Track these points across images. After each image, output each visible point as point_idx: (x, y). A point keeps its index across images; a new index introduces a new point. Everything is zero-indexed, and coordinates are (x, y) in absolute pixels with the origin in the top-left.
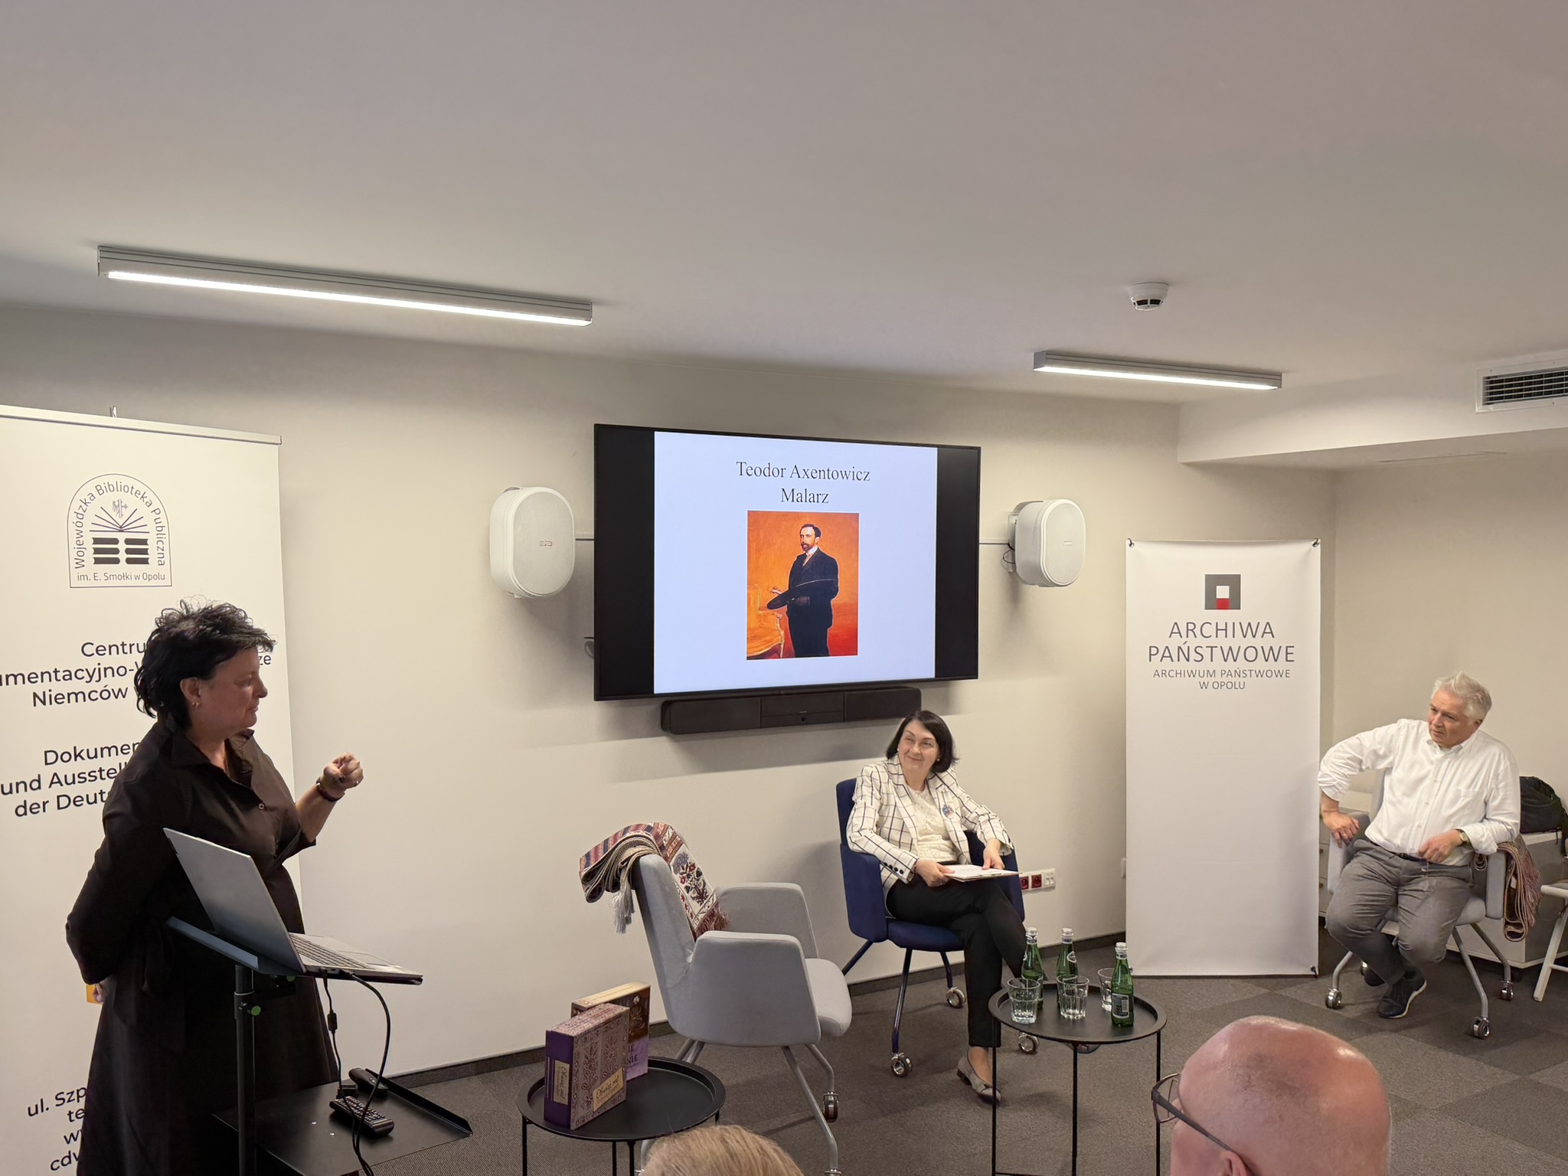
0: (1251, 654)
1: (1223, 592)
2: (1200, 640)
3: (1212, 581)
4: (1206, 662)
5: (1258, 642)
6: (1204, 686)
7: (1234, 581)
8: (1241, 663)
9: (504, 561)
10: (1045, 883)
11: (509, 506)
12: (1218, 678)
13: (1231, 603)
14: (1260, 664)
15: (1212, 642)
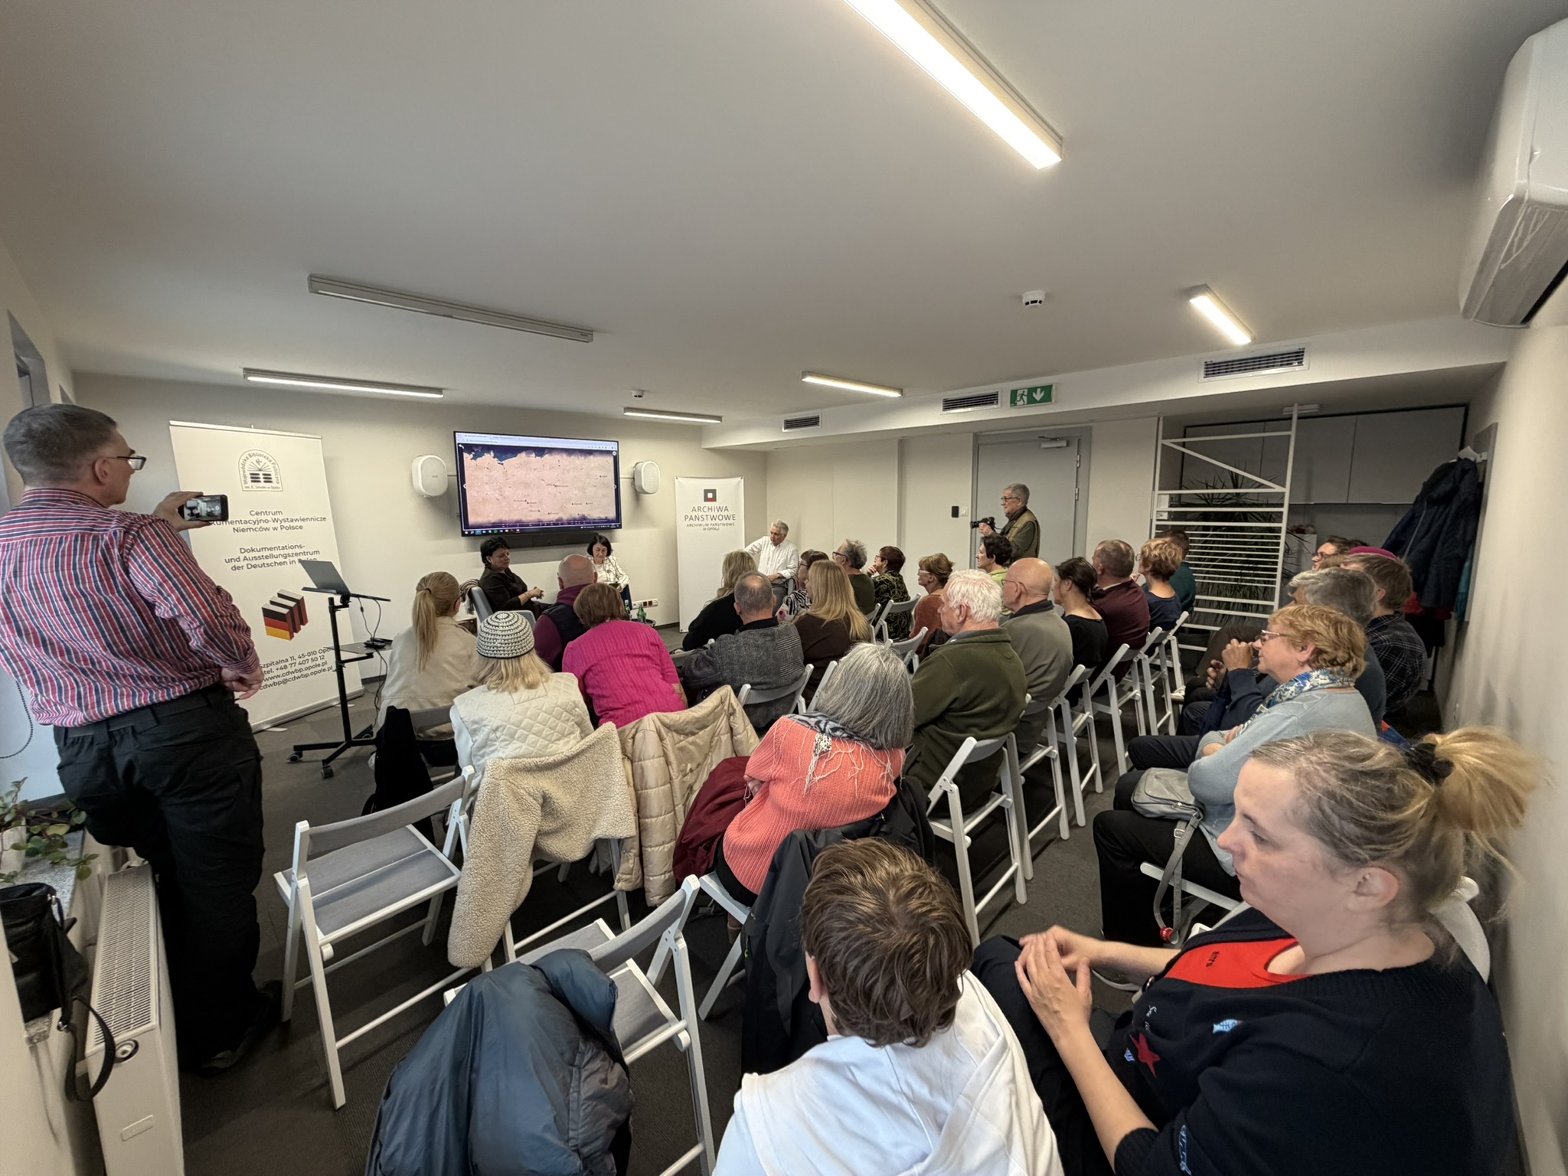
0: (721, 518)
1: (710, 495)
2: (703, 513)
3: (706, 492)
4: (705, 522)
5: (723, 513)
6: (705, 529)
7: (714, 492)
8: (717, 521)
9: (419, 484)
10: (654, 604)
11: (419, 463)
12: (710, 526)
13: (714, 499)
14: (724, 521)
15: (707, 513)
